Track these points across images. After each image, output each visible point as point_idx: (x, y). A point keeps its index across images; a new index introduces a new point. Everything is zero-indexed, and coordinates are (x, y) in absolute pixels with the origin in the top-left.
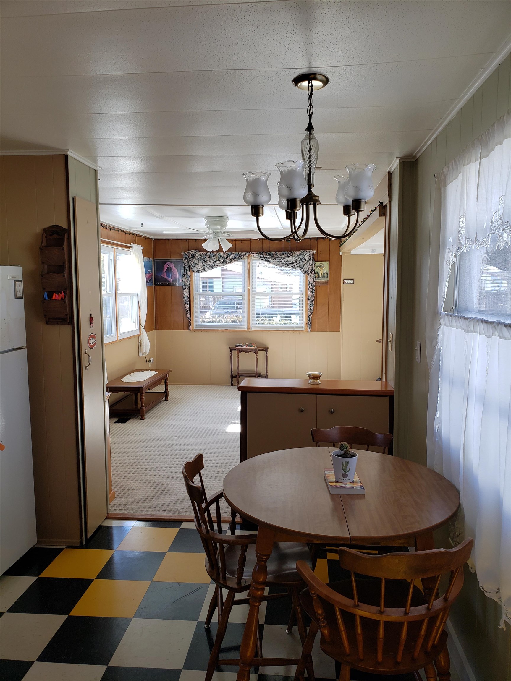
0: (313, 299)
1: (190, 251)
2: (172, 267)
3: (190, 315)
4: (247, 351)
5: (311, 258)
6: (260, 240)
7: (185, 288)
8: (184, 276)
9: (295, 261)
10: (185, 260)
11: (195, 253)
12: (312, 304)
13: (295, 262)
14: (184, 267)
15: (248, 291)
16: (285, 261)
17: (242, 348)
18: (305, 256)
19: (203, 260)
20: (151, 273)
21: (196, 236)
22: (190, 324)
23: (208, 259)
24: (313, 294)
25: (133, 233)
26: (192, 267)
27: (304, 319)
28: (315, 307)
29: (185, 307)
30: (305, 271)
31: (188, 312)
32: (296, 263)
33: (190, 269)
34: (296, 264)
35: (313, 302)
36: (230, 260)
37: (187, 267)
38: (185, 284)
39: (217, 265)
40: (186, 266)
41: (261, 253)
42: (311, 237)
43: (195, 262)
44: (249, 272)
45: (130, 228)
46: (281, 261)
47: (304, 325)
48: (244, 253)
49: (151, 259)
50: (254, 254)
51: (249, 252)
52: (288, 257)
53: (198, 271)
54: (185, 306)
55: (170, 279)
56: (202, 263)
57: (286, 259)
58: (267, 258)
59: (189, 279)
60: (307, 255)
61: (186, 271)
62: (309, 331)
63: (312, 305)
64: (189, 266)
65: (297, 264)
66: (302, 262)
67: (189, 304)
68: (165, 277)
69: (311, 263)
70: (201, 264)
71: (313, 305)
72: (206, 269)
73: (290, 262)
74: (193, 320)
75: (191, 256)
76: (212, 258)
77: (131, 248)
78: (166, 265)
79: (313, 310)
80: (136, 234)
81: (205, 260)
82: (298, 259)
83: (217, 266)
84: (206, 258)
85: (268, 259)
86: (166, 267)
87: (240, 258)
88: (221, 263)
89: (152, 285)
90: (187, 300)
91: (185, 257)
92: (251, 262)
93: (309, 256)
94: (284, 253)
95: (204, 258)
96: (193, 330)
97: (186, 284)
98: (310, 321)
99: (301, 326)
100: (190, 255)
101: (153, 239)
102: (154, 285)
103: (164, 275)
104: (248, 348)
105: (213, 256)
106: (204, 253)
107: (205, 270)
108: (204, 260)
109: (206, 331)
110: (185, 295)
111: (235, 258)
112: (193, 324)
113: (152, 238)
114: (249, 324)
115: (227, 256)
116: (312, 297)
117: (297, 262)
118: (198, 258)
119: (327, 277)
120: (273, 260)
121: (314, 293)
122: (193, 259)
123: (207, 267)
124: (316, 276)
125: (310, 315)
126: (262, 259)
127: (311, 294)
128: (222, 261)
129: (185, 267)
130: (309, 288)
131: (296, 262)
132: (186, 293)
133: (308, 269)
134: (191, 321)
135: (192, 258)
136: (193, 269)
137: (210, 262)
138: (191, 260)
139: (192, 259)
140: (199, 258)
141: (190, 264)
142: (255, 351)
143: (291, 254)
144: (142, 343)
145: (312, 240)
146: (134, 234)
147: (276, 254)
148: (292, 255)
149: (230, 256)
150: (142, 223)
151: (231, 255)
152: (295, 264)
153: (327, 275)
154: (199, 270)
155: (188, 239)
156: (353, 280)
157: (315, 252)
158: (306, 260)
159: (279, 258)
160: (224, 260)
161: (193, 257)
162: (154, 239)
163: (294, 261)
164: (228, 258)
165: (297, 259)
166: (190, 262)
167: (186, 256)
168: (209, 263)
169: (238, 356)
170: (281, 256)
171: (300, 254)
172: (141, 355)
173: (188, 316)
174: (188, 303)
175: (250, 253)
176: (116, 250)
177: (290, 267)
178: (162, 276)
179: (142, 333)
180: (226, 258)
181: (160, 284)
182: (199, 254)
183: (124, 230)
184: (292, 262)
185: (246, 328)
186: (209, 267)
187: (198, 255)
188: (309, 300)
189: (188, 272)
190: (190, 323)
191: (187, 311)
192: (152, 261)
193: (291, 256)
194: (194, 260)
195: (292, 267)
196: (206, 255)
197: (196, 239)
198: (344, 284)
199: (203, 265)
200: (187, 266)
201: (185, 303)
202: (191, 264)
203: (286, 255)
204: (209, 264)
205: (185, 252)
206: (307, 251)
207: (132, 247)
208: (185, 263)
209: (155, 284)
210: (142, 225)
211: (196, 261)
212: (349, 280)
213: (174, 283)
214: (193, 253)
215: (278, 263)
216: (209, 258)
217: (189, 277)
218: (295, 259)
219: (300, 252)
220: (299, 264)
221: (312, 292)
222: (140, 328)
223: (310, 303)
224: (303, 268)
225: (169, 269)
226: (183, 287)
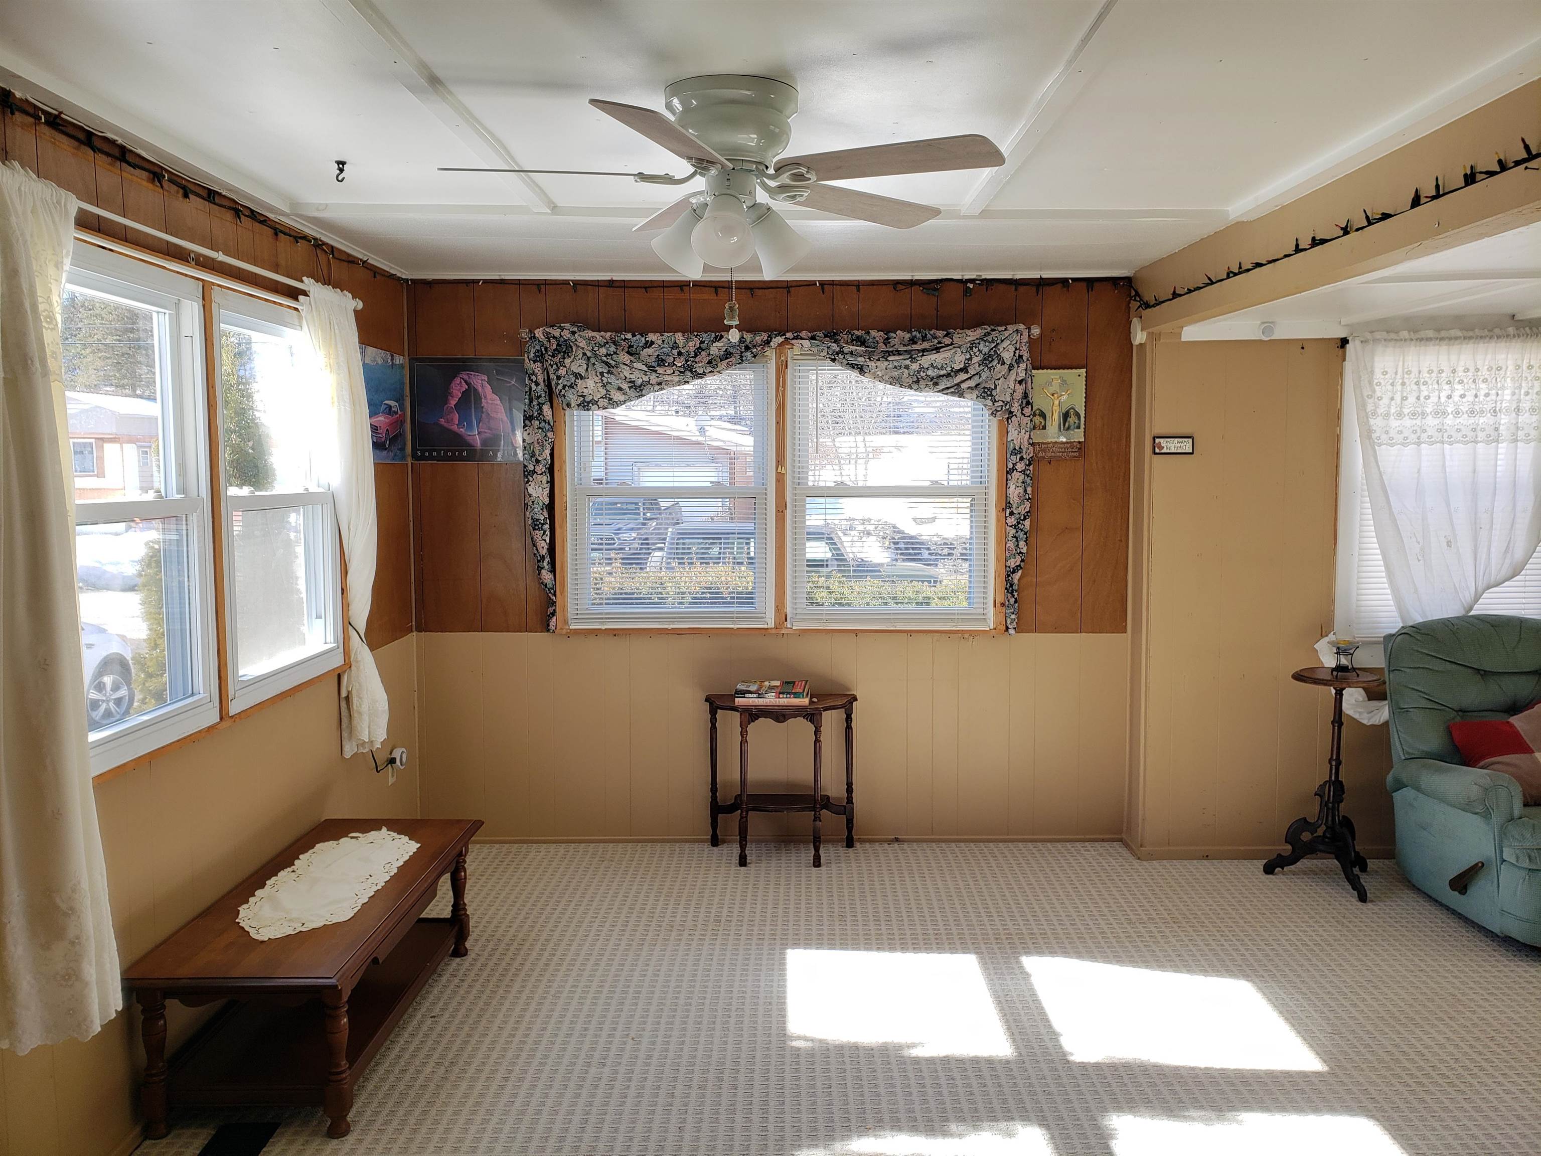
0: (1028, 509)
1: (552, 326)
2: (480, 389)
3: (551, 576)
4: (779, 715)
5: (1021, 357)
6: (823, 289)
7: (534, 472)
8: (527, 422)
9: (962, 366)
10: (535, 362)
11: (573, 333)
12: (1022, 530)
13: (961, 370)
14: (530, 388)
15: (778, 481)
16: (922, 368)
17: (760, 702)
18: (1001, 347)
19: (603, 362)
20: (396, 413)
21: (575, 269)
22: (551, 610)
23: (626, 358)
24: (1025, 491)
25: (315, 239)
26: (560, 387)
27: (992, 589)
28: (1032, 540)
29: (534, 545)
30: (1001, 403)
31: (545, 564)
32: (967, 372)
33: (554, 396)
34: (966, 376)
35: (1027, 523)
36: (710, 362)
37: (541, 389)
38: (533, 455)
39: (659, 380)
40: (537, 384)
41: (830, 337)
42: (1018, 277)
43: (575, 368)
44: (781, 408)
45: (295, 204)
46: (907, 367)
47: (991, 611)
48: (765, 336)
49: (399, 360)
50: (802, 339)
51: (781, 333)
52: (937, 350)
53: (586, 404)
54: (532, 538)
55: (475, 437)
56: (602, 374)
57: (929, 357)
58: (851, 353)
59: (550, 434)
60: (1006, 344)
61: (539, 404)
62: (1012, 631)
63: (1021, 535)
64: (549, 386)
65: (970, 378)
66: (989, 369)
67: (548, 533)
68: (455, 428)
69: (1022, 375)
70: (597, 379)
71: (1026, 533)
72: (617, 396)
73: (942, 368)
74: (563, 591)
75: (558, 345)
76: (639, 354)
77: (301, 298)
78: (457, 380)
79: (1024, 550)
80: (332, 247)
81: (613, 363)
82: (975, 360)
83: (660, 384)
84: (615, 353)
85: (859, 359)
86: (457, 388)
87: (748, 354)
88: (677, 373)
89: (404, 458)
90: (543, 516)
91: (533, 351)
92: (789, 371)
93: (1016, 349)
94: (918, 335)
95: (607, 355)
96: (564, 631)
97: (537, 456)
98: (1016, 594)
99: (980, 614)
100: (552, 340)
101: (407, 280)
102: (409, 460)
103: (453, 423)
104: (784, 701)
105: (643, 348)
106: (609, 334)
107: (610, 399)
108: (607, 363)
109: (615, 633)
110: (533, 499)
111: (727, 355)
112: (564, 608)
113: (404, 277)
114: (780, 607)
115: (698, 345)
116: (1022, 502)
117: (972, 371)
118: (584, 354)
119: (1079, 427)
120: (878, 363)
121: (1029, 490)
122: (564, 358)
123: (620, 389)
124: (1037, 422)
125: (1014, 572)
126: (834, 360)
127: (1021, 490)
128: (679, 365)
129: (534, 386)
130: (1013, 469)
131: (964, 370)
132: (538, 491)
133: (1012, 394)
134: (555, 595)
135: (560, 353)
136: (564, 396)
137: (632, 368)
138: (556, 360)
139: (560, 356)
140: (589, 354)
141: (552, 376)
142: (812, 716)
143: (947, 341)
144: (355, 701)
145: (1022, 289)
146: (318, 245)
147: (888, 338)
148: (952, 344)
149: (708, 348)
150: (338, 163)
151: (713, 342)
152: (963, 376)
153: (1079, 418)
154: (588, 399)
155: (546, 283)
156: (1190, 440)
157: (1036, 331)
158: (1003, 363)
159: (899, 353)
160: (687, 361)
161: (565, 349)
162: (411, 280)
163: (957, 367)
164: (703, 353)
165: (970, 359)
166: (551, 371)
167: (538, 347)
168: (626, 372)
169: (744, 733)
170: (909, 348)
171: (982, 339)
172: (349, 750)
173: (547, 576)
174: (547, 527)
175: (789, 335)
176: (216, 295)
177: (943, 390)
178: (441, 426)
179: (357, 662)
180: (693, 354)
181: (435, 454)
182: (590, 339)
183: (271, 216)
184: (949, 369)
185: (769, 621)
186: (630, 388)
187: (582, 343)
188: (1012, 513)
189: (546, 409)
190: (554, 603)
191: (543, 558)
192: (402, 366)
193: (947, 345)
194: (567, 361)
195: (948, 388)
196: (614, 343)
197: (577, 283)
198: (1154, 453)
199: (605, 379)
200: (542, 384)
201: (534, 529)
202: (559, 378)
203: (926, 345)
204: (628, 376)
205: (531, 331)
206: (1006, 330)
207: (305, 293)
208: (534, 374)
209: (414, 456)
210: (341, 170)
211: (579, 366)
212: (1176, 440)
213: (488, 451)
214: (566, 334)
215: (896, 374)
216: (628, 353)
217: (547, 427)
218: (963, 358)
219: (979, 332)
220: (977, 377)
221: (1023, 482)
222: (346, 640)
223: (1015, 526)
224: (991, 395)
225: (470, 398)
226: (525, 466)
